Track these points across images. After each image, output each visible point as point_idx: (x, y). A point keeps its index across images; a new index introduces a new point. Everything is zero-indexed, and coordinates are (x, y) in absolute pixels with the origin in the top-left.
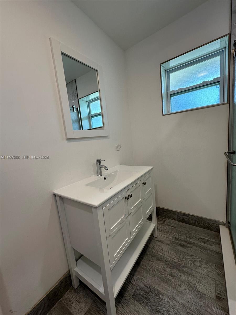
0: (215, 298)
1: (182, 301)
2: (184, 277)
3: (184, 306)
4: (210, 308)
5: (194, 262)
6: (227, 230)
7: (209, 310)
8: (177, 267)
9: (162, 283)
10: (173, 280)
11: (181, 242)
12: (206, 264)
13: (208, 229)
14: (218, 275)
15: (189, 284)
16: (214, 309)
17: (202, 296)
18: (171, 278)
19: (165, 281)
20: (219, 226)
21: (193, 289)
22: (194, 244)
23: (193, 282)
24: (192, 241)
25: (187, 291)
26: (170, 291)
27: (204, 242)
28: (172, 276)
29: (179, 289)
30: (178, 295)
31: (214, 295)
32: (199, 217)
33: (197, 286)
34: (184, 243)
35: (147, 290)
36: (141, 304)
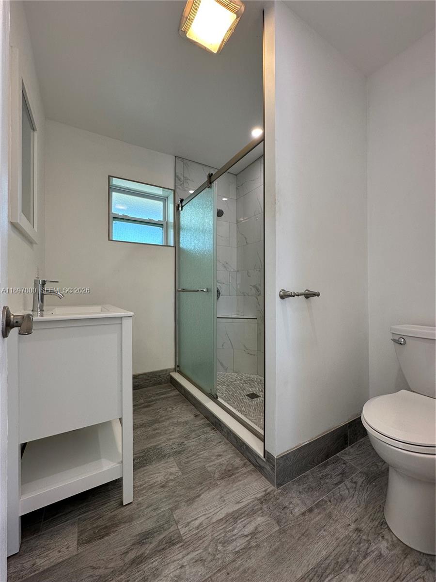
0: (194, 418)
1: (177, 435)
2: (166, 423)
3: (179, 437)
4: (195, 424)
5: (166, 410)
6: (177, 373)
7: (196, 425)
8: (156, 421)
9: (152, 440)
10: (159, 431)
11: (143, 405)
12: (176, 406)
13: (160, 383)
14: (187, 406)
15: (174, 424)
16: (198, 423)
17: (186, 423)
18: (156, 431)
19: (153, 436)
20: (170, 375)
21: (178, 424)
22: (156, 400)
23: (175, 421)
24: (153, 398)
25: (175, 428)
26: (163, 438)
27: (163, 394)
28: (154, 430)
29: (168, 432)
30: (171, 435)
31: (192, 417)
32: (151, 373)
33: (179, 420)
34: (146, 404)
35: (142, 455)
36: (145, 466)
